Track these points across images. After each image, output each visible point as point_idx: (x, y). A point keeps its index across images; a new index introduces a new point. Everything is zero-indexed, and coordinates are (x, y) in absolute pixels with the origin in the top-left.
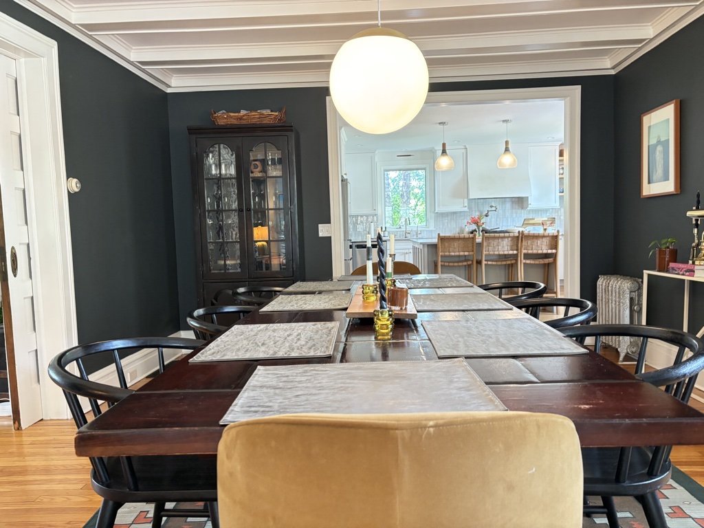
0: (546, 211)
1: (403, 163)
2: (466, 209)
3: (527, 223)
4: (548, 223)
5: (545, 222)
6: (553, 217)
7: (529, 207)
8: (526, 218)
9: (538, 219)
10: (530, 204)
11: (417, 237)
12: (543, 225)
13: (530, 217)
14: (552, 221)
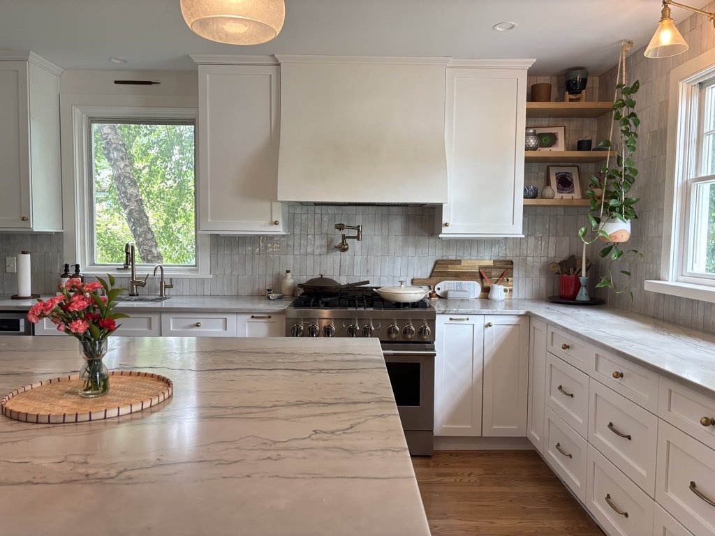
0: (492, 242)
1: (129, 100)
2: (280, 230)
3: (442, 270)
4: (493, 273)
5: (488, 270)
6: (508, 258)
7: (443, 232)
8: (440, 258)
9: (469, 262)
10: (446, 225)
11: (161, 295)
12: (482, 277)
13: (451, 258)
14: (505, 269)
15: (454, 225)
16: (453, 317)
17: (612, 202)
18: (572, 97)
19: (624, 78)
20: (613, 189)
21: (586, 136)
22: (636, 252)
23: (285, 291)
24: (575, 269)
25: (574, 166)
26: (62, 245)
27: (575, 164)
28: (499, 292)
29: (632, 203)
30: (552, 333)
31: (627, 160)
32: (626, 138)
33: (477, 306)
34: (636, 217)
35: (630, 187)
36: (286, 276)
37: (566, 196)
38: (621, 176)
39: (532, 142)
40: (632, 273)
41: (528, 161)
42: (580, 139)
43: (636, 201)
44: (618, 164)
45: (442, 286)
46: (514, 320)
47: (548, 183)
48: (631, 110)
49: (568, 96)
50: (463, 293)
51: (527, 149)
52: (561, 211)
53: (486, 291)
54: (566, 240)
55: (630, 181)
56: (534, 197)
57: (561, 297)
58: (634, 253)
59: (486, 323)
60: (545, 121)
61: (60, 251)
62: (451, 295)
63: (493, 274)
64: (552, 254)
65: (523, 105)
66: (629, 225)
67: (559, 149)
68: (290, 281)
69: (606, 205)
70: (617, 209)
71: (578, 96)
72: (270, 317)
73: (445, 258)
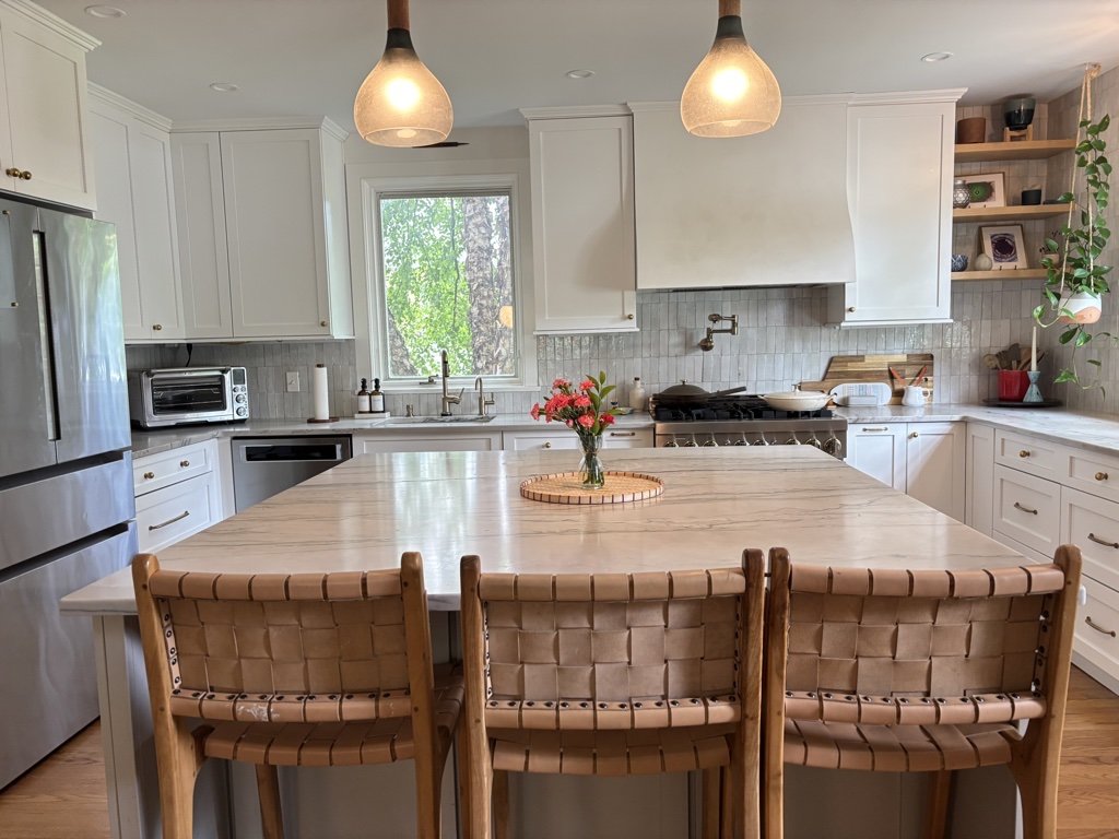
2: (632, 326)
3: (837, 371)
4: (908, 371)
5: (900, 368)
6: (926, 352)
7: (846, 319)
8: (836, 354)
9: (875, 357)
10: (851, 310)
11: (481, 413)
12: (892, 377)
13: (850, 353)
14: (923, 365)
15: (861, 309)
16: (867, 427)
17: (1078, 273)
18: (1015, 133)
19: (1089, 113)
20: (1078, 255)
21: (1032, 184)
22: (1109, 335)
23: (635, 403)
24: (1019, 362)
25: (1015, 225)
26: (354, 355)
27: (1018, 222)
28: (915, 395)
29: (1103, 273)
30: (1003, 440)
31: (1098, 219)
32: (1093, 189)
33: (887, 414)
34: (1108, 291)
35: (1100, 251)
36: (635, 384)
37: (1007, 265)
38: (1087, 238)
39: (962, 197)
40: (1102, 363)
41: (956, 221)
42: (1025, 189)
43: (1108, 271)
44: (1083, 222)
45: (841, 390)
46: (946, 428)
47: (980, 250)
48: (1099, 154)
49: (1009, 133)
50: (866, 398)
51: (956, 206)
52: (998, 286)
53: (899, 395)
54: (1005, 324)
55: (1100, 244)
56: (963, 269)
57: (1001, 399)
58: (1106, 336)
59: (910, 432)
60: (975, 167)
61: (352, 364)
62: (852, 402)
63: (906, 373)
64: (986, 343)
65: (951, 148)
66: (1100, 300)
67: (997, 204)
68: (640, 391)
69: (1068, 277)
70: (1084, 281)
71: (1023, 132)
72: (633, 434)
73: (842, 354)
